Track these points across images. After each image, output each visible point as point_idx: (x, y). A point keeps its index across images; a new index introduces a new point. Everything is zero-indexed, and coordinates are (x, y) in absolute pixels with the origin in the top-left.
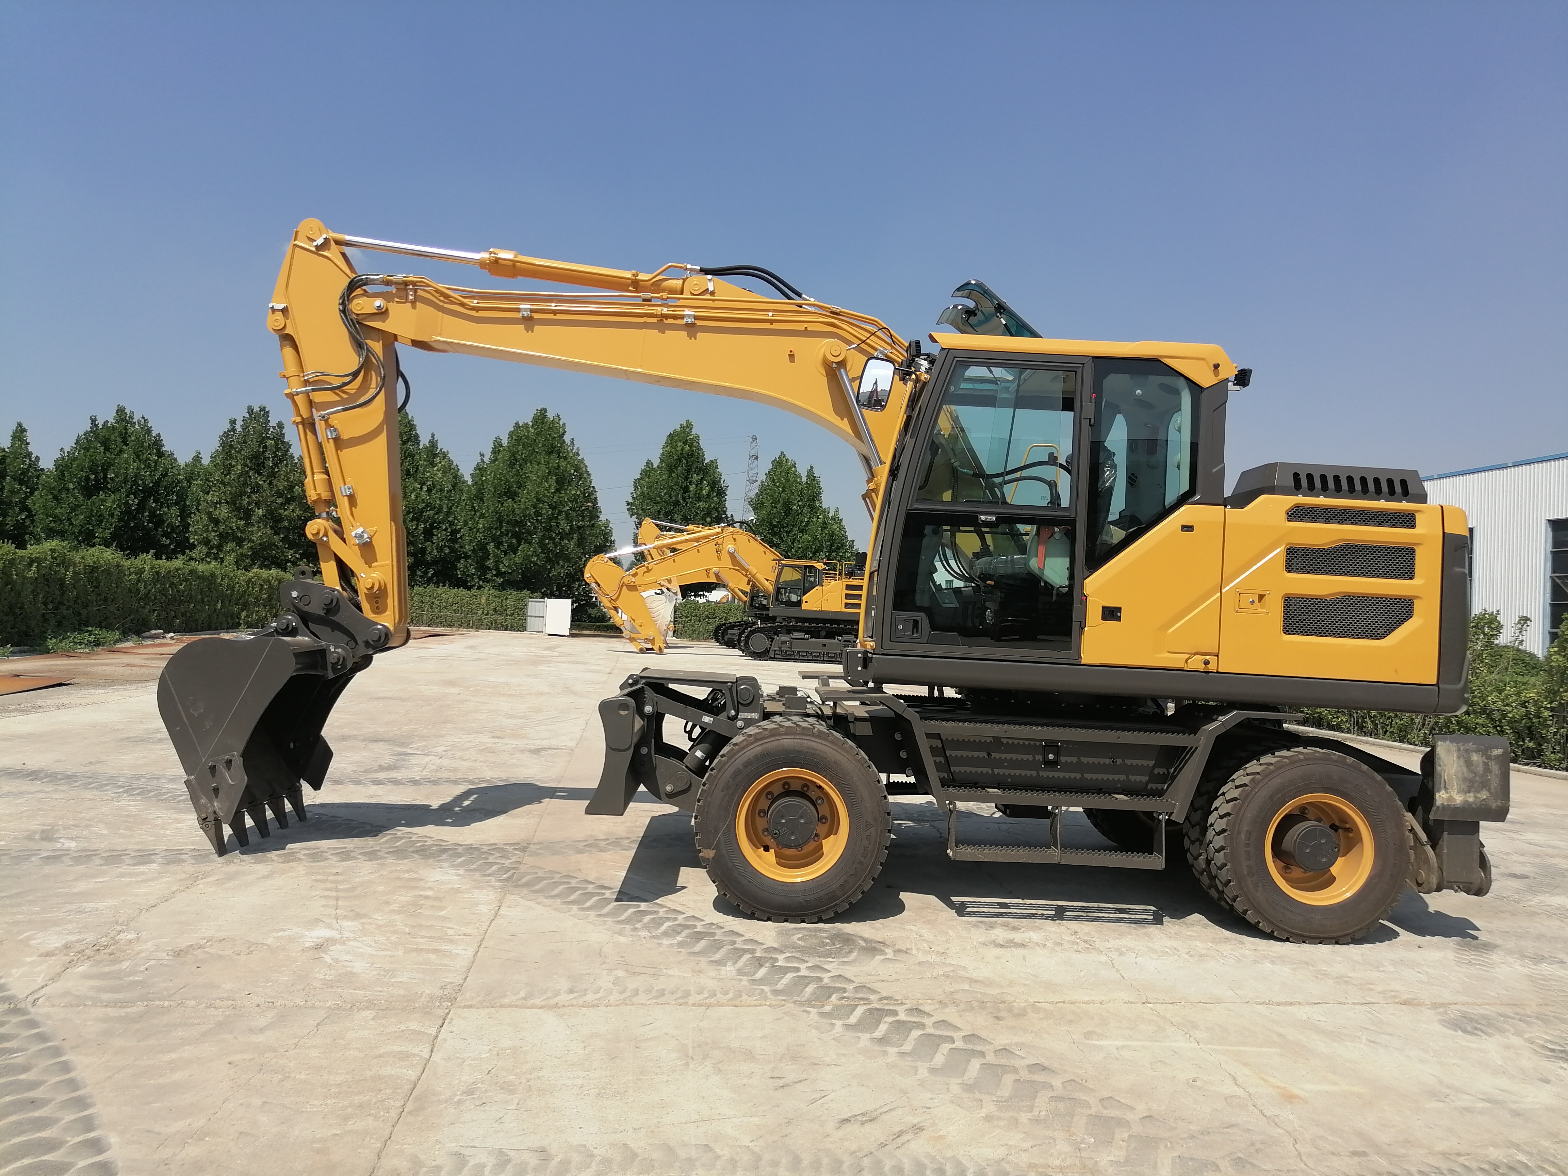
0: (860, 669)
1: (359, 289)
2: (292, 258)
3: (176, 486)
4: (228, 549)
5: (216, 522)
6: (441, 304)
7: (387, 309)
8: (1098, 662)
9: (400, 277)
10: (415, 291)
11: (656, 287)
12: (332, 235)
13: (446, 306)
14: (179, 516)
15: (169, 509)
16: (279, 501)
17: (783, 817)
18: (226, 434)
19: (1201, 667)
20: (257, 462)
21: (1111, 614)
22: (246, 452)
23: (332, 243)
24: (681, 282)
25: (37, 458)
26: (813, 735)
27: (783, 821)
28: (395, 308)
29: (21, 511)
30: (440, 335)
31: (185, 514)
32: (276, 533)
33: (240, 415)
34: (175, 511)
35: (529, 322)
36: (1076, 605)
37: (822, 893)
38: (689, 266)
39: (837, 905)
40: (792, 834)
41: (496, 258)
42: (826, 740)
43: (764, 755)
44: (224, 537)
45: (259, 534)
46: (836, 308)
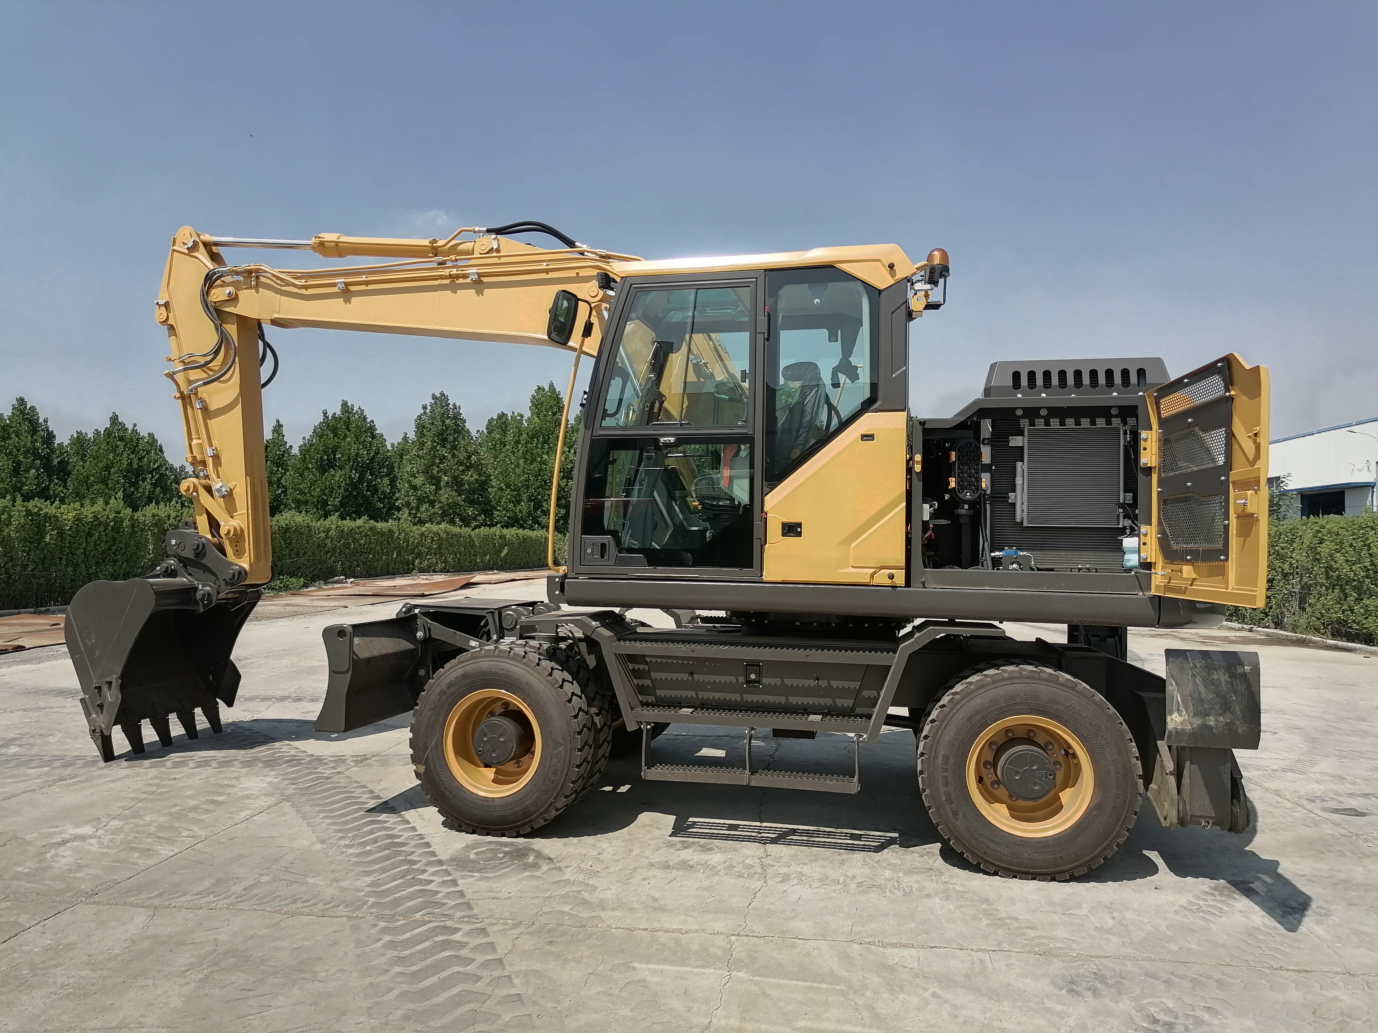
0: (557, 592)
1: (219, 281)
2: (171, 261)
3: (386, 461)
4: (424, 509)
5: (415, 488)
6: (279, 287)
7: (237, 295)
8: (780, 580)
9: (244, 266)
10: (257, 277)
11: (453, 250)
12: (207, 237)
13: (283, 288)
14: (389, 485)
15: (382, 480)
16: (461, 468)
17: (485, 735)
18: (419, 417)
19: (888, 582)
20: (442, 438)
21: (792, 529)
22: (434, 429)
23: (201, 245)
24: (473, 243)
26: (508, 658)
27: (485, 739)
28: (243, 294)
29: (279, 487)
30: (279, 312)
31: (393, 482)
32: (460, 495)
33: (429, 401)
34: (386, 481)
35: (346, 294)
36: (757, 523)
37: (517, 809)
38: (477, 229)
40: (494, 751)
41: (320, 241)
44: (421, 500)
45: (446, 495)
46: (604, 252)
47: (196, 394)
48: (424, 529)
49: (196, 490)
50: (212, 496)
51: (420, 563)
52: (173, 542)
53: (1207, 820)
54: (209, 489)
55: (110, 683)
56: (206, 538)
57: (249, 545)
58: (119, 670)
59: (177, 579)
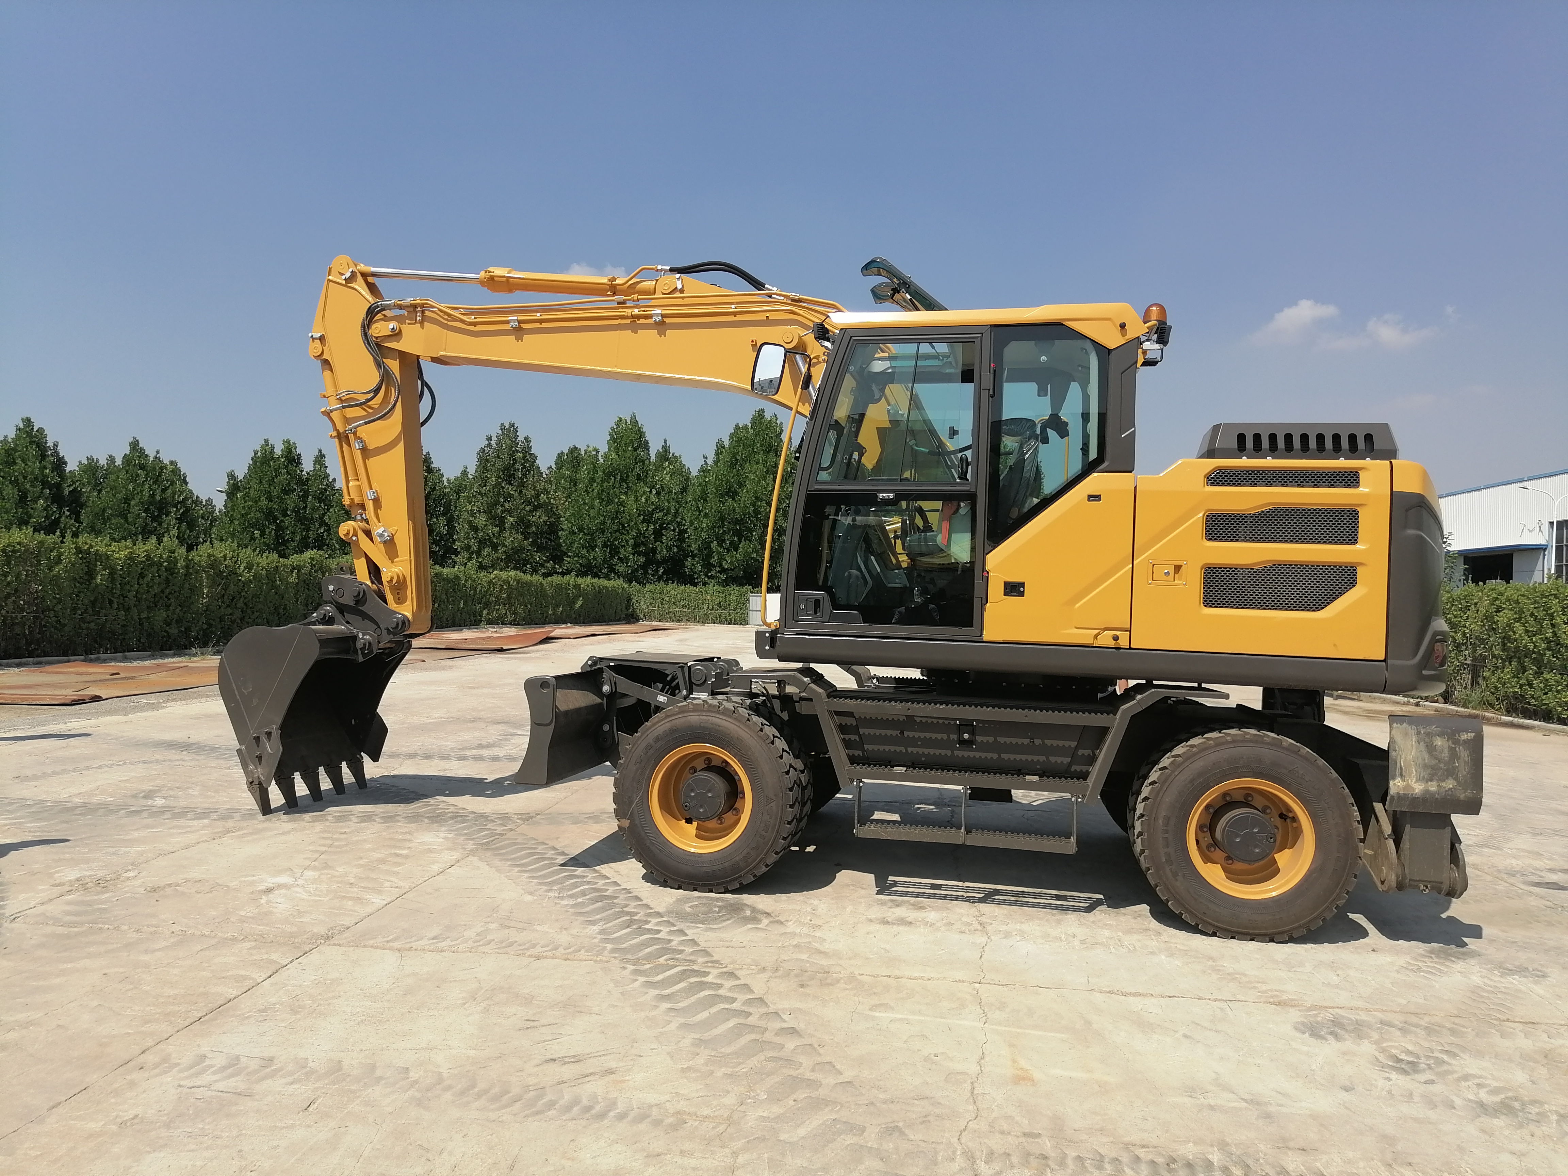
0: (767, 648)
1: (379, 314)
2: (327, 292)
3: (443, 498)
4: (485, 554)
5: (476, 529)
6: (446, 322)
7: (400, 330)
8: (1000, 639)
9: (408, 301)
10: (423, 312)
11: (632, 289)
12: (362, 267)
13: (449, 323)
14: (446, 525)
15: (437, 520)
16: (528, 508)
17: (692, 791)
18: (483, 450)
19: (1112, 643)
20: (508, 474)
21: (1014, 589)
22: (499, 464)
23: (359, 275)
24: (654, 283)
25: (334, 480)
26: (718, 712)
27: (693, 794)
28: (407, 329)
30: (445, 350)
31: (450, 522)
32: (526, 539)
33: (494, 432)
34: (443, 521)
35: (519, 332)
36: (978, 581)
37: (726, 864)
38: (659, 267)
39: (740, 876)
40: (701, 807)
41: (491, 276)
42: (731, 717)
43: (673, 731)
44: (482, 543)
45: (511, 539)
46: (796, 296)
47: (355, 433)
48: (492, 576)
49: (355, 534)
50: (372, 540)
51: (488, 614)
52: (331, 588)
53: (1426, 884)
54: (368, 534)
55: (269, 734)
56: (366, 584)
57: (411, 593)
58: (279, 720)
59: (335, 627)
